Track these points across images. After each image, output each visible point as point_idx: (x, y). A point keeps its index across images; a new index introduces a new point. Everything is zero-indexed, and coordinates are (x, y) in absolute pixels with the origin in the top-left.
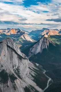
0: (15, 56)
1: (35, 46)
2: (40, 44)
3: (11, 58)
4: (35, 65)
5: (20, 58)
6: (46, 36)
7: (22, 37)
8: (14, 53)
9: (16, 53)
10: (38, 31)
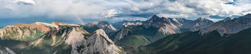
0: (105, 42)
1: (118, 34)
2: (122, 33)
3: (103, 43)
4: (119, 48)
5: (109, 43)
6: (126, 26)
7: (109, 27)
8: (104, 40)
9: (106, 39)
10: (120, 22)
